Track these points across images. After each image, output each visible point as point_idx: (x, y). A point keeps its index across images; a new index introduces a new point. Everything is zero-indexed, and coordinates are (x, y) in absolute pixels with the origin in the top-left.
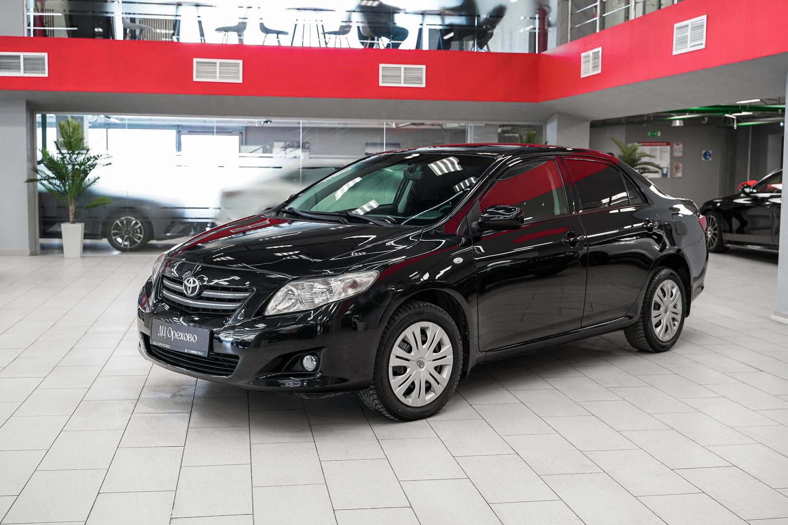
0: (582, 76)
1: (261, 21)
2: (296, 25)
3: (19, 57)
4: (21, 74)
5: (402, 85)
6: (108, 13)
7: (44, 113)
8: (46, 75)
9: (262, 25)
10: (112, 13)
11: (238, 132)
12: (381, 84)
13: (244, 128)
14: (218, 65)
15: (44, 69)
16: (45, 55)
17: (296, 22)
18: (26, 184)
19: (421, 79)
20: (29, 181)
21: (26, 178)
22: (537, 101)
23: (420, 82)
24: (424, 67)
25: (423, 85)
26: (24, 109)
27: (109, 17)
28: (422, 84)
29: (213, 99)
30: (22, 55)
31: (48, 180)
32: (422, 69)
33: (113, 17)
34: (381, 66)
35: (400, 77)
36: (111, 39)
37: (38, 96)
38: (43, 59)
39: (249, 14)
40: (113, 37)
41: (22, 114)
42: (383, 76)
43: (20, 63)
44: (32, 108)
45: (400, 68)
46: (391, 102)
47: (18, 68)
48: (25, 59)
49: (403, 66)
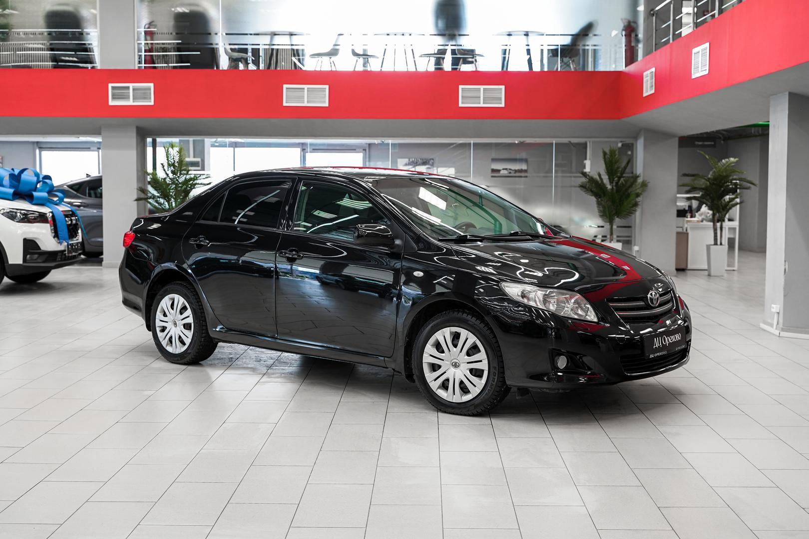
0: (645, 95)
1: (353, 47)
2: (385, 49)
3: (128, 88)
4: (130, 102)
5: (482, 105)
6: (212, 44)
7: (154, 137)
8: (152, 103)
9: (353, 50)
10: (217, 44)
11: (362, 150)
12: (461, 105)
13: (368, 145)
14: (306, 90)
15: (150, 98)
16: (151, 85)
17: (386, 47)
18: (136, 202)
19: (500, 99)
20: (138, 200)
21: (135, 197)
22: (618, 118)
23: (500, 102)
24: (503, 87)
25: (503, 105)
26: (134, 134)
27: (214, 48)
28: (501, 103)
29: (302, 122)
30: (131, 85)
31: (153, 198)
32: (501, 89)
33: (216, 48)
34: (461, 87)
35: (480, 97)
36: (215, 69)
37: (147, 122)
38: (150, 89)
39: (341, 40)
40: (218, 67)
41: (132, 139)
42: (462, 97)
43: (129, 93)
44: (142, 134)
45: (480, 89)
46: (472, 122)
47: (127, 98)
48: (134, 90)
49: (482, 87)
